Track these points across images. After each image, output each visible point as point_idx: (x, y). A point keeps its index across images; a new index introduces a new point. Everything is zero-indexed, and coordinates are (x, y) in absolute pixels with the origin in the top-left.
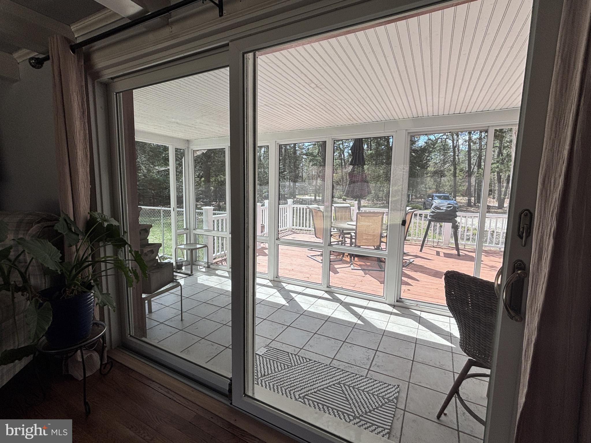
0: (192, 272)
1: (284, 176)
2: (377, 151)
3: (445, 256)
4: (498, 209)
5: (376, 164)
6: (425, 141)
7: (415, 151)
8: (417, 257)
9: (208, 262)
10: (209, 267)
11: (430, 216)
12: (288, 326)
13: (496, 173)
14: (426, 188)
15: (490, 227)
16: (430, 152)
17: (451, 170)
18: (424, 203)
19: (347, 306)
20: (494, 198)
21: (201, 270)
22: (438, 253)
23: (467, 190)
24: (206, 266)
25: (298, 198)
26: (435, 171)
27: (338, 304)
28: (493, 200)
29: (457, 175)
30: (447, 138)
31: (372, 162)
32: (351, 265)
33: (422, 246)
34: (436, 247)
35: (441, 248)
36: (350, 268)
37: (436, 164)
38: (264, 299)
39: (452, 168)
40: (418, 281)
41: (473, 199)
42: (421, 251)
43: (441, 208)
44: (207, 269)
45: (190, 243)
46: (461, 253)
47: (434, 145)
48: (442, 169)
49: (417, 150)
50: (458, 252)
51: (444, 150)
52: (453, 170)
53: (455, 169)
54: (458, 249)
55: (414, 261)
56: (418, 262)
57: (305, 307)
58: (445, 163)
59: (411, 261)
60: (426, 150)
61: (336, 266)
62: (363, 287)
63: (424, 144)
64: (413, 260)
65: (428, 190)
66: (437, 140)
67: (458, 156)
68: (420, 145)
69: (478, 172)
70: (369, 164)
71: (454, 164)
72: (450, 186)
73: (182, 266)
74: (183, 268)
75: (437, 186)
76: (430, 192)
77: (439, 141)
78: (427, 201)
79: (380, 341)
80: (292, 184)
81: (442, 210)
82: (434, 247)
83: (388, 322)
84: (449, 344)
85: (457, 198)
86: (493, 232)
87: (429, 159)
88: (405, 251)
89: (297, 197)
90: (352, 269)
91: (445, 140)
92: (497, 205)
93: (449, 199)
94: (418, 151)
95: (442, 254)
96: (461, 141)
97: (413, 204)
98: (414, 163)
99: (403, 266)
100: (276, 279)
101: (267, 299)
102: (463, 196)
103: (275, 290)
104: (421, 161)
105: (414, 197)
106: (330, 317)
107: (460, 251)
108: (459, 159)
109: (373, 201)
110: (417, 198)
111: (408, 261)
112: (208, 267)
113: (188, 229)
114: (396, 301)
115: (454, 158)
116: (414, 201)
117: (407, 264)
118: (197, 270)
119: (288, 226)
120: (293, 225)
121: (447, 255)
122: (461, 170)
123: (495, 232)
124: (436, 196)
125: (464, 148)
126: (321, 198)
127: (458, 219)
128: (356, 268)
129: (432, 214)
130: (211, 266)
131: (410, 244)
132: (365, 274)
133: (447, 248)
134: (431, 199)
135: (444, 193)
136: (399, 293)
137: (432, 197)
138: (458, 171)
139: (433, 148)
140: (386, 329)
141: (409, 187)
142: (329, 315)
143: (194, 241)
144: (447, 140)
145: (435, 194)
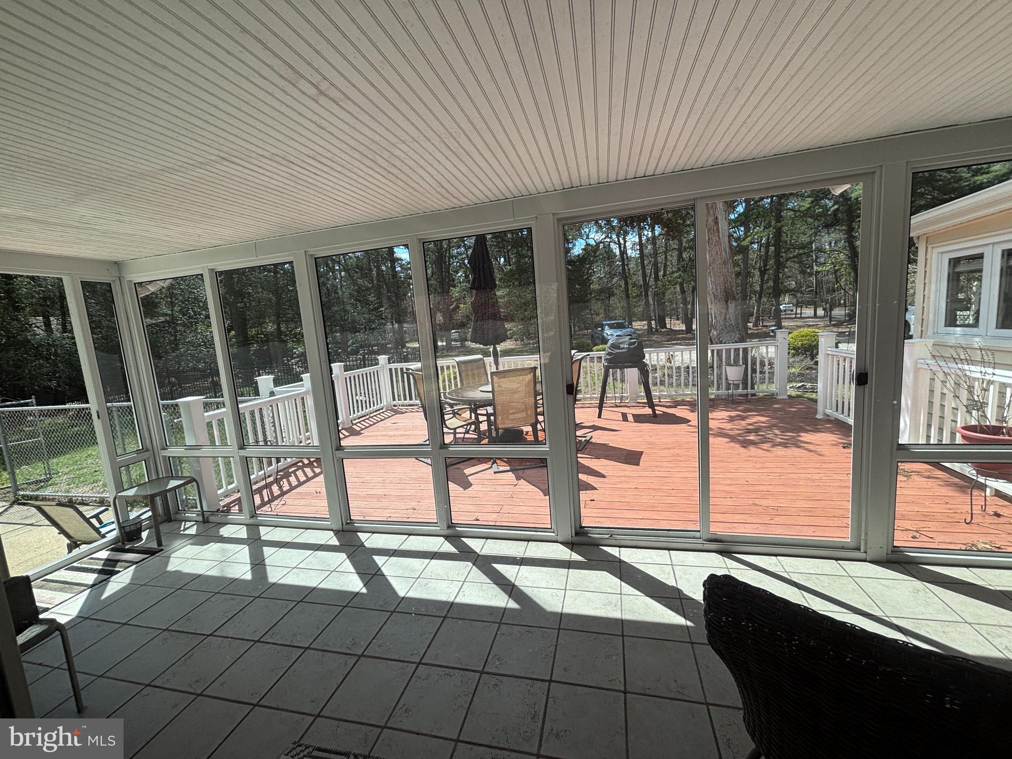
0: (160, 544)
1: (381, 315)
2: (519, 266)
3: (636, 421)
4: (687, 333)
5: (520, 285)
6: (583, 247)
7: (570, 262)
8: (595, 428)
9: (203, 512)
10: (208, 522)
11: (606, 360)
12: (360, 657)
13: (678, 287)
14: (592, 314)
15: (682, 360)
16: (591, 263)
17: (621, 286)
18: (592, 336)
19: (485, 564)
20: (678, 319)
21: (187, 532)
22: (625, 417)
23: (643, 311)
24: (200, 519)
25: (409, 348)
26: (600, 289)
27: (469, 563)
28: (677, 322)
29: (630, 292)
30: (610, 242)
31: (513, 283)
32: (493, 464)
33: (600, 407)
34: (620, 406)
35: (627, 407)
36: (492, 471)
37: (601, 278)
38: (314, 585)
39: (622, 283)
40: (604, 476)
41: (653, 322)
42: (599, 416)
43: (621, 346)
44: (202, 525)
45: (159, 478)
46: (657, 412)
47: (595, 253)
48: (609, 285)
49: (573, 261)
50: (654, 411)
51: (608, 259)
52: (623, 286)
53: (626, 284)
54: (651, 405)
55: (592, 437)
56: (598, 437)
57: (402, 589)
58: (612, 276)
59: (588, 438)
60: (586, 259)
61: (467, 471)
62: (515, 510)
63: (581, 252)
64: (590, 434)
65: (594, 316)
66: (598, 244)
67: (627, 265)
68: (577, 253)
69: (656, 285)
70: (510, 286)
71: (625, 276)
72: (623, 308)
73: (139, 531)
74: (144, 535)
75: (605, 310)
76: (597, 319)
77: (601, 246)
78: (596, 333)
79: (556, 649)
80: (396, 326)
81: (623, 348)
82: (617, 406)
83: (565, 590)
84: (679, 620)
85: (633, 323)
86: (688, 367)
87: (591, 273)
88: (578, 422)
89: (407, 345)
90: (495, 473)
91: (609, 245)
92: (684, 328)
93: (624, 327)
94: (576, 262)
95: (630, 418)
96: (629, 245)
97: (578, 339)
98: (572, 279)
99: (578, 451)
100: (348, 526)
101: (321, 586)
102: (641, 320)
103: (343, 556)
104: (582, 276)
105: (577, 328)
106: (453, 603)
107: (656, 408)
108: (629, 270)
109: (522, 340)
110: (580, 329)
111: (584, 439)
112: (205, 521)
113: (148, 450)
114: (574, 535)
115: (624, 269)
116: (578, 335)
117: (582, 445)
118: (178, 535)
119: (385, 403)
120: (394, 400)
121: (638, 419)
122: (634, 285)
123: (690, 368)
124: (606, 324)
125: (633, 253)
126: (444, 344)
127: (647, 360)
128: (502, 469)
129: (608, 357)
130: (212, 519)
131: (582, 406)
132: (518, 478)
133: (635, 405)
134: (600, 329)
135: (616, 319)
136: (577, 514)
137: (602, 326)
138: (630, 287)
139: (595, 257)
140: (566, 611)
141: (570, 314)
142: (451, 599)
143: (167, 472)
144: (612, 244)
145: (604, 323)
